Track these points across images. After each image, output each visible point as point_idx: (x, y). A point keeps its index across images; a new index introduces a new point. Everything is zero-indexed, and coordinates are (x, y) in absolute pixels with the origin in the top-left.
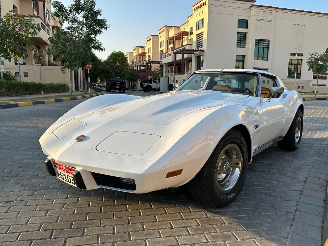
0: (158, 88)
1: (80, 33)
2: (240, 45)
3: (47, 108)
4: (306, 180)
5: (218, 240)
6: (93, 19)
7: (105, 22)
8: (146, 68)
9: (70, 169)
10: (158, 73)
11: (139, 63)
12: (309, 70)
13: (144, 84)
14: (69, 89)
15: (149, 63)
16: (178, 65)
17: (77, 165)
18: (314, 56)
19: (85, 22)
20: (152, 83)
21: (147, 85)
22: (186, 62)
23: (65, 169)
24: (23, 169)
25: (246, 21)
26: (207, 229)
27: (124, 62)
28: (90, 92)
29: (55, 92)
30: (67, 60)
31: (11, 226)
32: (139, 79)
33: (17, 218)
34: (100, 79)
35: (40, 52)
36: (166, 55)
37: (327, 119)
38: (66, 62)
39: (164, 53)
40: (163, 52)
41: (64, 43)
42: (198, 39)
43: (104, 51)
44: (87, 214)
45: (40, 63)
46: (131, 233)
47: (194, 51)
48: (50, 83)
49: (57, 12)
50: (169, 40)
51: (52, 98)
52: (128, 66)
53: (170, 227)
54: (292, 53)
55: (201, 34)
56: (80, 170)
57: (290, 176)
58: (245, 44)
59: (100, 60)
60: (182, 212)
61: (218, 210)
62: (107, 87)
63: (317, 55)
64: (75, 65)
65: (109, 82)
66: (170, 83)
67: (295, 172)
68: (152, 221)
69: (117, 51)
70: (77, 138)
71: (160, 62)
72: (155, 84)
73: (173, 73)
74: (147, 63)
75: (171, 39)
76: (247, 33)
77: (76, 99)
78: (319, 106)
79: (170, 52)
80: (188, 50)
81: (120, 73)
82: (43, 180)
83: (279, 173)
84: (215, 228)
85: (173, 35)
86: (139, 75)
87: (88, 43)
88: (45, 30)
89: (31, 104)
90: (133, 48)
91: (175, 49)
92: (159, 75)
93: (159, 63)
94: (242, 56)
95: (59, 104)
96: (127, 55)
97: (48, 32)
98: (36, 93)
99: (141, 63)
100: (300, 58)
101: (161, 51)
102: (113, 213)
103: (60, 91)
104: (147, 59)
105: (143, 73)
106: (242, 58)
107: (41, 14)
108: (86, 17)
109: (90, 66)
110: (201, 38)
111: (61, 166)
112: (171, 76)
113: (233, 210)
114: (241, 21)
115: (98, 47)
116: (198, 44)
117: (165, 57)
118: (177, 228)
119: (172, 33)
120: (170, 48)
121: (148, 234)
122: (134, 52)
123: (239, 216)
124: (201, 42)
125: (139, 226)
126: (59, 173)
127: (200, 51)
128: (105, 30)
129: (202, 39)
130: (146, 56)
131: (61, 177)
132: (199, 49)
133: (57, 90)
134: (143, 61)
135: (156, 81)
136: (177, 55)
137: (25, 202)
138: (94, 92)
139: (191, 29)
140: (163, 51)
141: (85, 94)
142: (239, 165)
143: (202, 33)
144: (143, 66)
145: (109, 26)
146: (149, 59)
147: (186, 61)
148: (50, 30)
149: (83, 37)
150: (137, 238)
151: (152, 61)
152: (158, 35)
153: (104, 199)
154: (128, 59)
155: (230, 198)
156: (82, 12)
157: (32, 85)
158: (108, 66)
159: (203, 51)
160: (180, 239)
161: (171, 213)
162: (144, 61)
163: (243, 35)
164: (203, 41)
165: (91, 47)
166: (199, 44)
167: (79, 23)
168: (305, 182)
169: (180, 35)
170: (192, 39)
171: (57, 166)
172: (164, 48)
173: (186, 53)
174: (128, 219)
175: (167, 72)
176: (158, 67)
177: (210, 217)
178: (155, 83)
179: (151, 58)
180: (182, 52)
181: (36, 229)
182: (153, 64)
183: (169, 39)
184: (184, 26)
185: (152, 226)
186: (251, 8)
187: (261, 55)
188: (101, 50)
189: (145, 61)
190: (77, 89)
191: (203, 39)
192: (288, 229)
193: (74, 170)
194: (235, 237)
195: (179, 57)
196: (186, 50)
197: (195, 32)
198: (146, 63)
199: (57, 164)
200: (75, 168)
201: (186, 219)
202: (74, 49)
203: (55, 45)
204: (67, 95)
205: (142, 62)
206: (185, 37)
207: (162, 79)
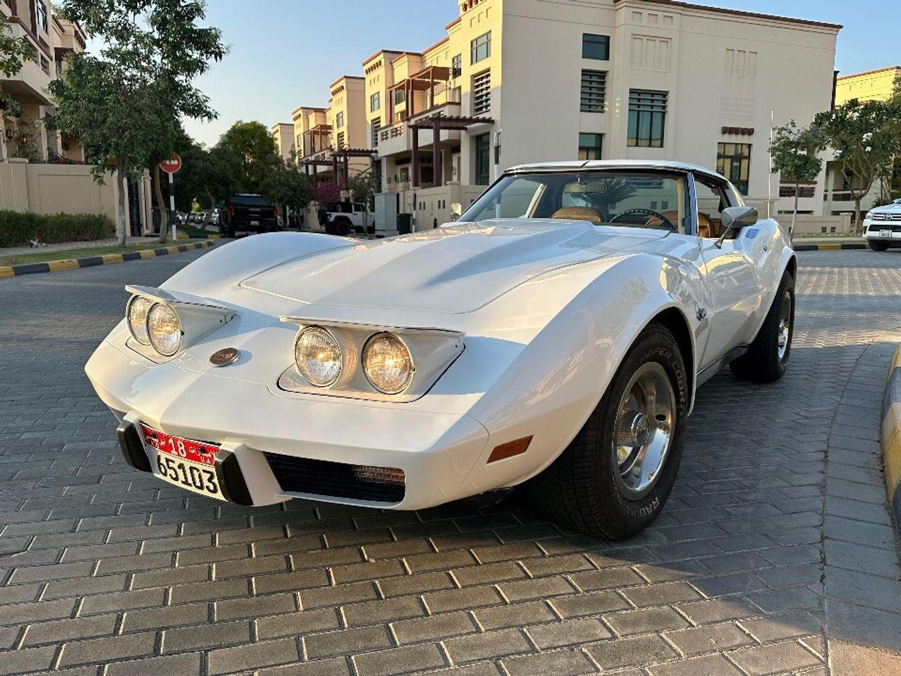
0: (370, 224)
1: (144, 69)
2: (590, 106)
3: (59, 284)
4: (826, 457)
5: (639, 630)
6: (181, 29)
7: (217, 36)
8: (331, 168)
9: (199, 449)
10: (369, 183)
11: (311, 155)
12: (774, 170)
13: (328, 213)
14: (114, 231)
15: (340, 156)
16: (423, 160)
17: (226, 435)
18: (787, 134)
19: (156, 35)
20: (351, 212)
21: (338, 218)
22: (445, 152)
23: (183, 448)
24: (28, 458)
25: (603, 40)
26: (601, 602)
27: (267, 153)
28: (175, 238)
29: (75, 240)
30: (110, 145)
31: (26, 626)
32: (312, 199)
33: (40, 600)
34: (198, 201)
35: (22, 124)
36: (389, 132)
37: (834, 297)
38: (107, 151)
39: (382, 126)
40: (378, 124)
41: (97, 97)
42: (477, 89)
43: (214, 118)
44: (249, 577)
45: (25, 155)
46: (391, 625)
47: (464, 120)
48: (59, 213)
49: (71, 6)
50: (396, 89)
51: (69, 257)
52: (280, 162)
53: (499, 600)
54: (726, 128)
55: (485, 75)
56: (235, 450)
57: (783, 447)
58: (603, 101)
59: (197, 148)
60: (521, 556)
61: (618, 548)
62: (223, 223)
63: (794, 130)
64: (134, 161)
65: (229, 207)
66: (401, 212)
67: (791, 437)
68: (443, 586)
69: (247, 120)
70: (213, 356)
71: (372, 151)
72: (360, 213)
73: (411, 183)
74: (335, 156)
75: (402, 87)
76: (608, 72)
77: (138, 257)
78: (806, 266)
79: (400, 124)
80: (451, 119)
81: (256, 184)
82: (95, 487)
83: (752, 440)
84: (622, 597)
85: (407, 78)
86: (313, 188)
87: (167, 96)
88: (36, 58)
89: (9, 274)
90: (293, 114)
91: (414, 116)
92: (372, 189)
93: (369, 154)
94: (594, 136)
95: (91, 272)
96: (275, 133)
97: (45, 67)
98: (18, 242)
99: (317, 154)
100: (744, 139)
101: (372, 121)
102: (327, 570)
103: (88, 238)
104: (334, 142)
105: (325, 184)
106: (596, 142)
107: (23, 13)
108: (160, 22)
109: (175, 162)
110: (484, 86)
111: (171, 441)
112: (404, 191)
113: (656, 545)
114: (591, 39)
115: (198, 109)
116: (476, 102)
117: (386, 139)
118: (518, 602)
119: (402, 72)
120: (397, 114)
121: (442, 626)
122: (295, 123)
123: (679, 560)
124: (484, 98)
125: (410, 602)
126: (163, 461)
127: (484, 120)
128: (216, 60)
129: (487, 88)
130: (329, 135)
131: (170, 472)
132: (481, 116)
133: (78, 233)
134: (323, 148)
135: (364, 204)
136: (421, 132)
137: (55, 552)
138: (187, 236)
139: (456, 59)
140: (379, 122)
141: (164, 242)
142: (666, 421)
143: (486, 73)
144: (323, 165)
145: (226, 49)
146: (340, 143)
147: (443, 151)
148: (52, 60)
149: (152, 81)
150: (413, 639)
151: (350, 150)
152: (365, 76)
153: (288, 532)
154: (278, 142)
155: (649, 512)
156: (146, 7)
157: (6, 218)
158: (223, 162)
159: (490, 121)
160: (535, 633)
161: (493, 563)
162: (325, 150)
163: (596, 77)
164: (490, 93)
165: (176, 108)
166: (480, 101)
167: (140, 39)
168: (825, 461)
169: (427, 76)
170: (460, 88)
171: (157, 440)
172: (382, 113)
173: (445, 128)
174: (374, 585)
175: (393, 180)
176: (367, 167)
177: (601, 568)
178: (360, 210)
179: (346, 141)
180: (433, 125)
181: (105, 631)
182: (351, 158)
183: (397, 87)
184: (436, 52)
185: (448, 600)
186: (618, 3)
187: (644, 133)
188: (206, 118)
189: (327, 148)
190: (136, 230)
191: (489, 87)
192: (817, 588)
193: (216, 450)
194: (684, 618)
195: (426, 137)
196: (445, 119)
197: (468, 70)
198: (331, 155)
199: (155, 435)
200: (219, 445)
201: (535, 577)
202: (129, 115)
203: (71, 103)
204: (111, 248)
205: (321, 150)
206: (439, 83)
207: (379, 199)
